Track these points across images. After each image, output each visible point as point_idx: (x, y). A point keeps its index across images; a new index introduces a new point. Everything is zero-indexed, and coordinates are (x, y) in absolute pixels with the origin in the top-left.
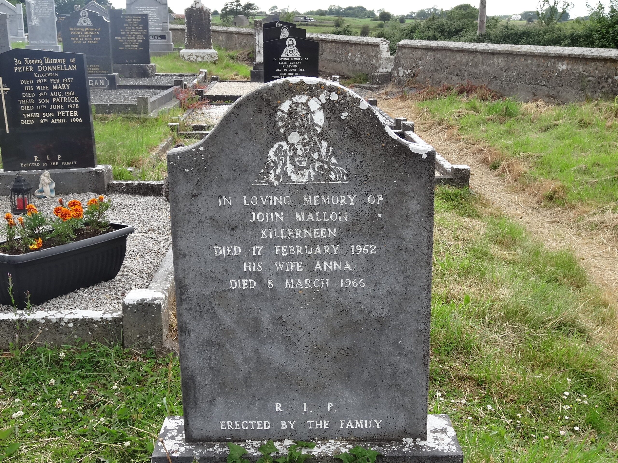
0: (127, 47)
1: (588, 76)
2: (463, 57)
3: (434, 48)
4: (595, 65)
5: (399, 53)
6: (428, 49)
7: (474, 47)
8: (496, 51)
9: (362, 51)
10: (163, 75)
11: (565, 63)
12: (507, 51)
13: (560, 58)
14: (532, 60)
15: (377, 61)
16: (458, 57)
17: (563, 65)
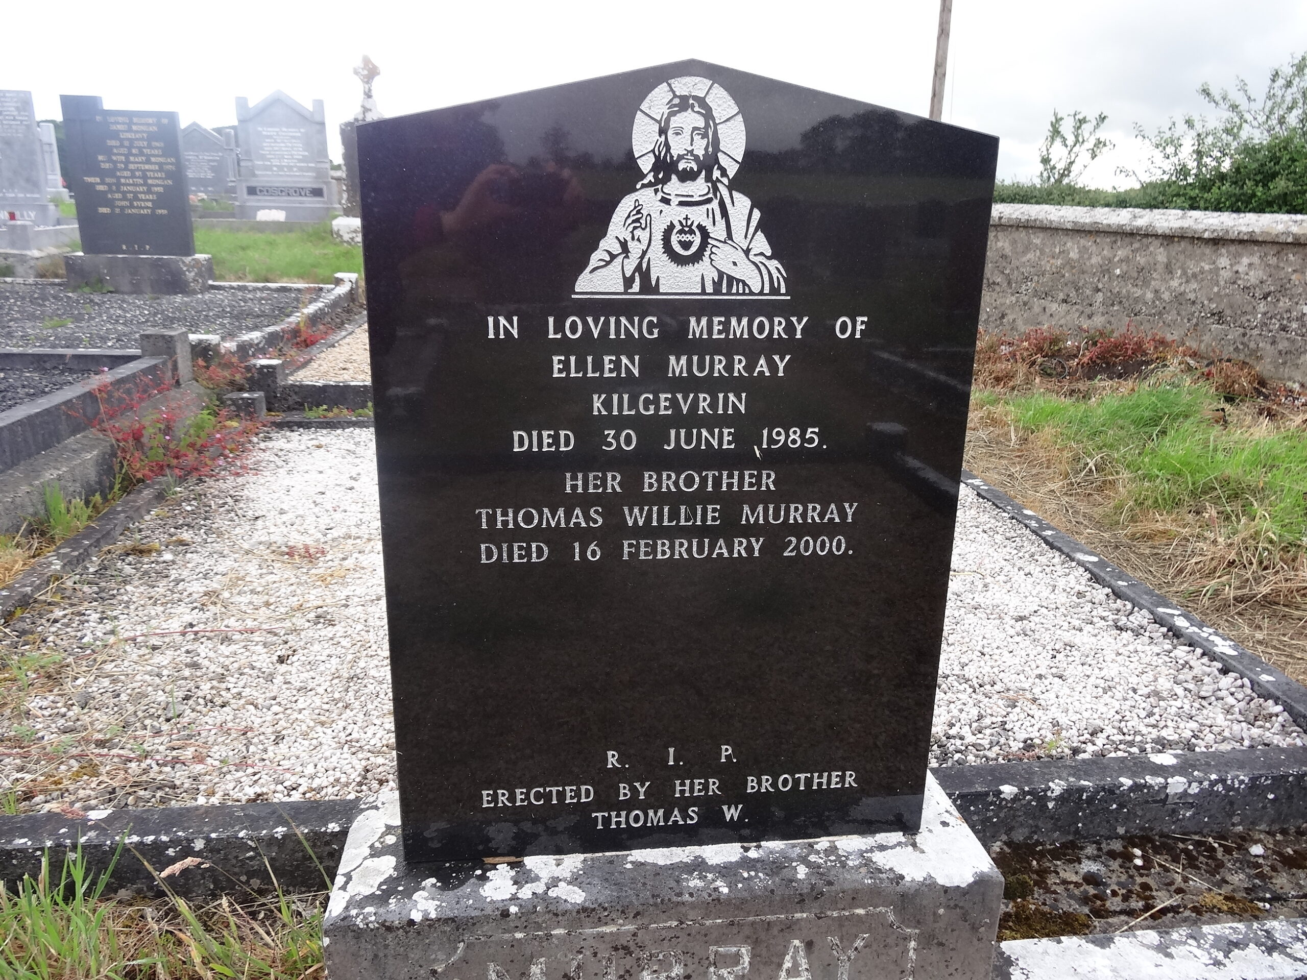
0: (122, 208)
10: (232, 288)
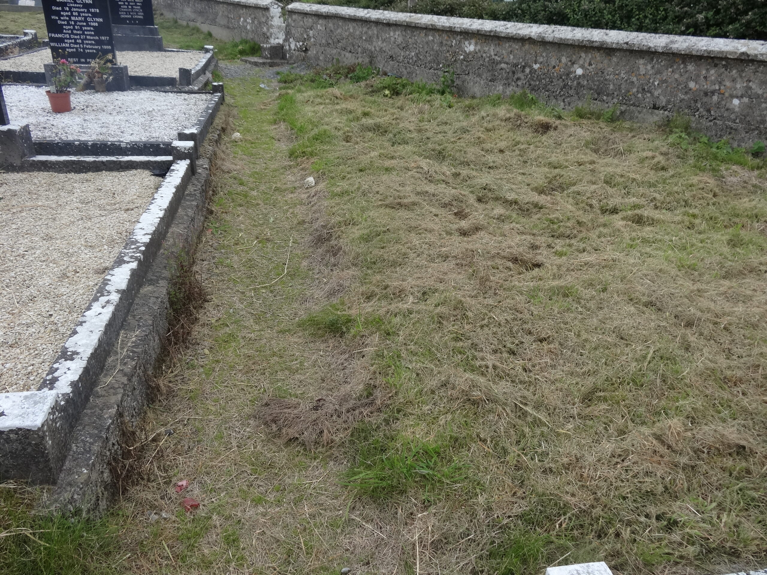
1: (500, 62)
2: (357, 27)
3: (324, 14)
4: (510, 46)
5: (290, 20)
6: (318, 16)
7: (368, 16)
8: (391, 22)
9: (253, 16)
11: (473, 41)
12: (405, 21)
13: (467, 34)
14: (433, 36)
15: (268, 30)
16: (351, 27)
17: (470, 44)
